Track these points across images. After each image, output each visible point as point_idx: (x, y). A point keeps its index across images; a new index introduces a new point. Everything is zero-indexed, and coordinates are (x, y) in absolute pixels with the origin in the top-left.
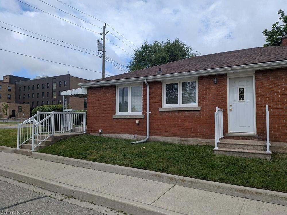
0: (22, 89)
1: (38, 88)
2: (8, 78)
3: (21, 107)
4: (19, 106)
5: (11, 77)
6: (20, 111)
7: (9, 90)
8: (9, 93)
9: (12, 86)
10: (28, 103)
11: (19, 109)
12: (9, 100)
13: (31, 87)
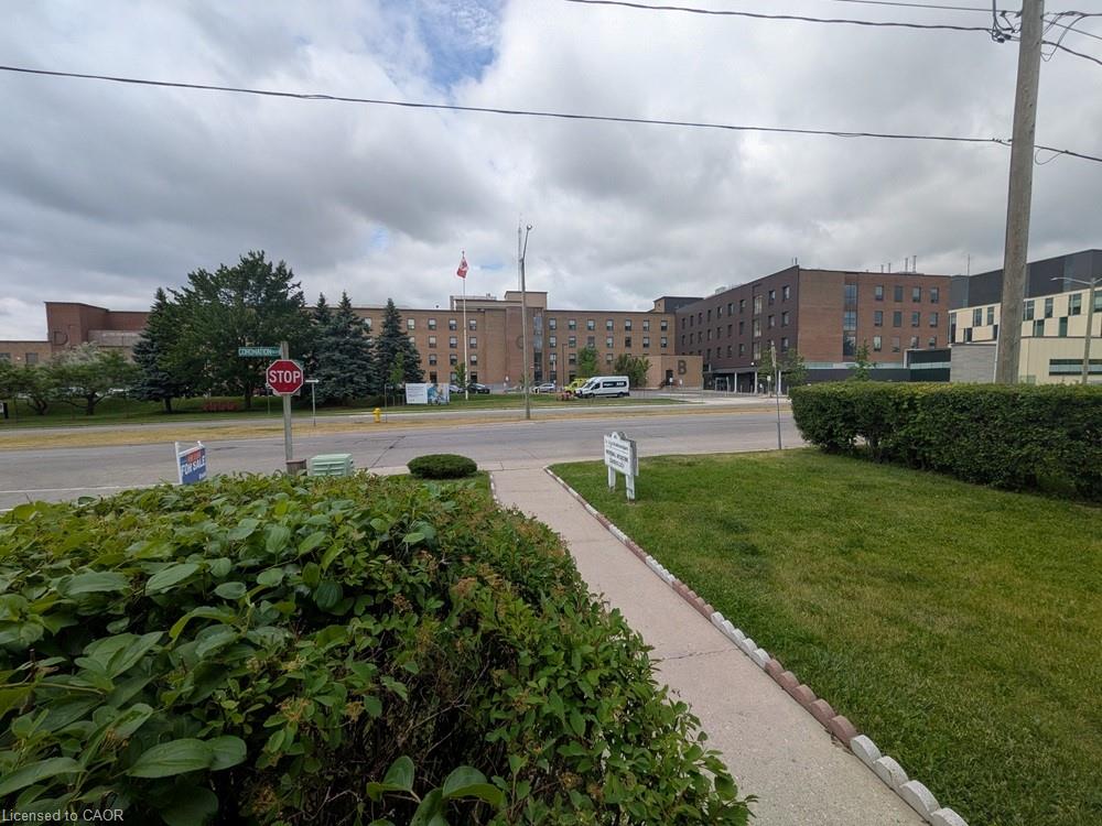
0: (687, 322)
1: (719, 315)
2: (662, 303)
3: (683, 361)
4: (680, 361)
5: (666, 299)
6: (682, 370)
7: (664, 328)
8: (663, 334)
9: (670, 318)
10: (700, 353)
11: (680, 367)
12: (664, 350)
13: (705, 316)
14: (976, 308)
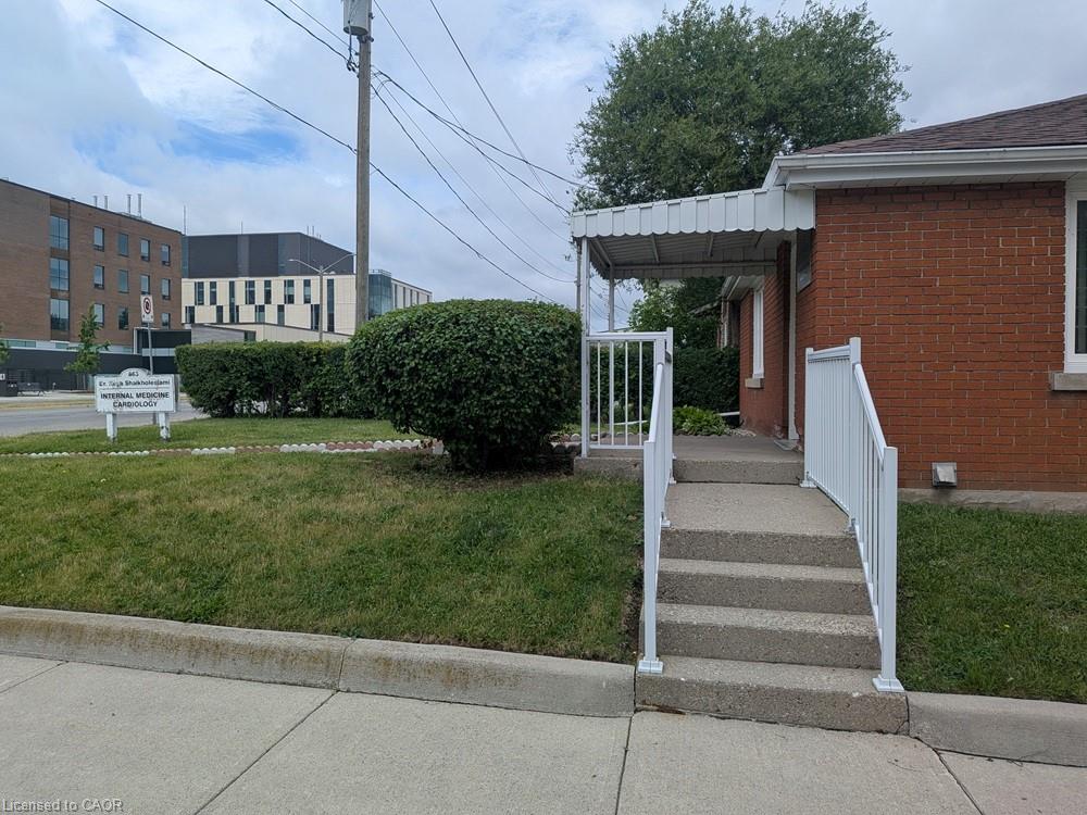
14: (197, 280)
